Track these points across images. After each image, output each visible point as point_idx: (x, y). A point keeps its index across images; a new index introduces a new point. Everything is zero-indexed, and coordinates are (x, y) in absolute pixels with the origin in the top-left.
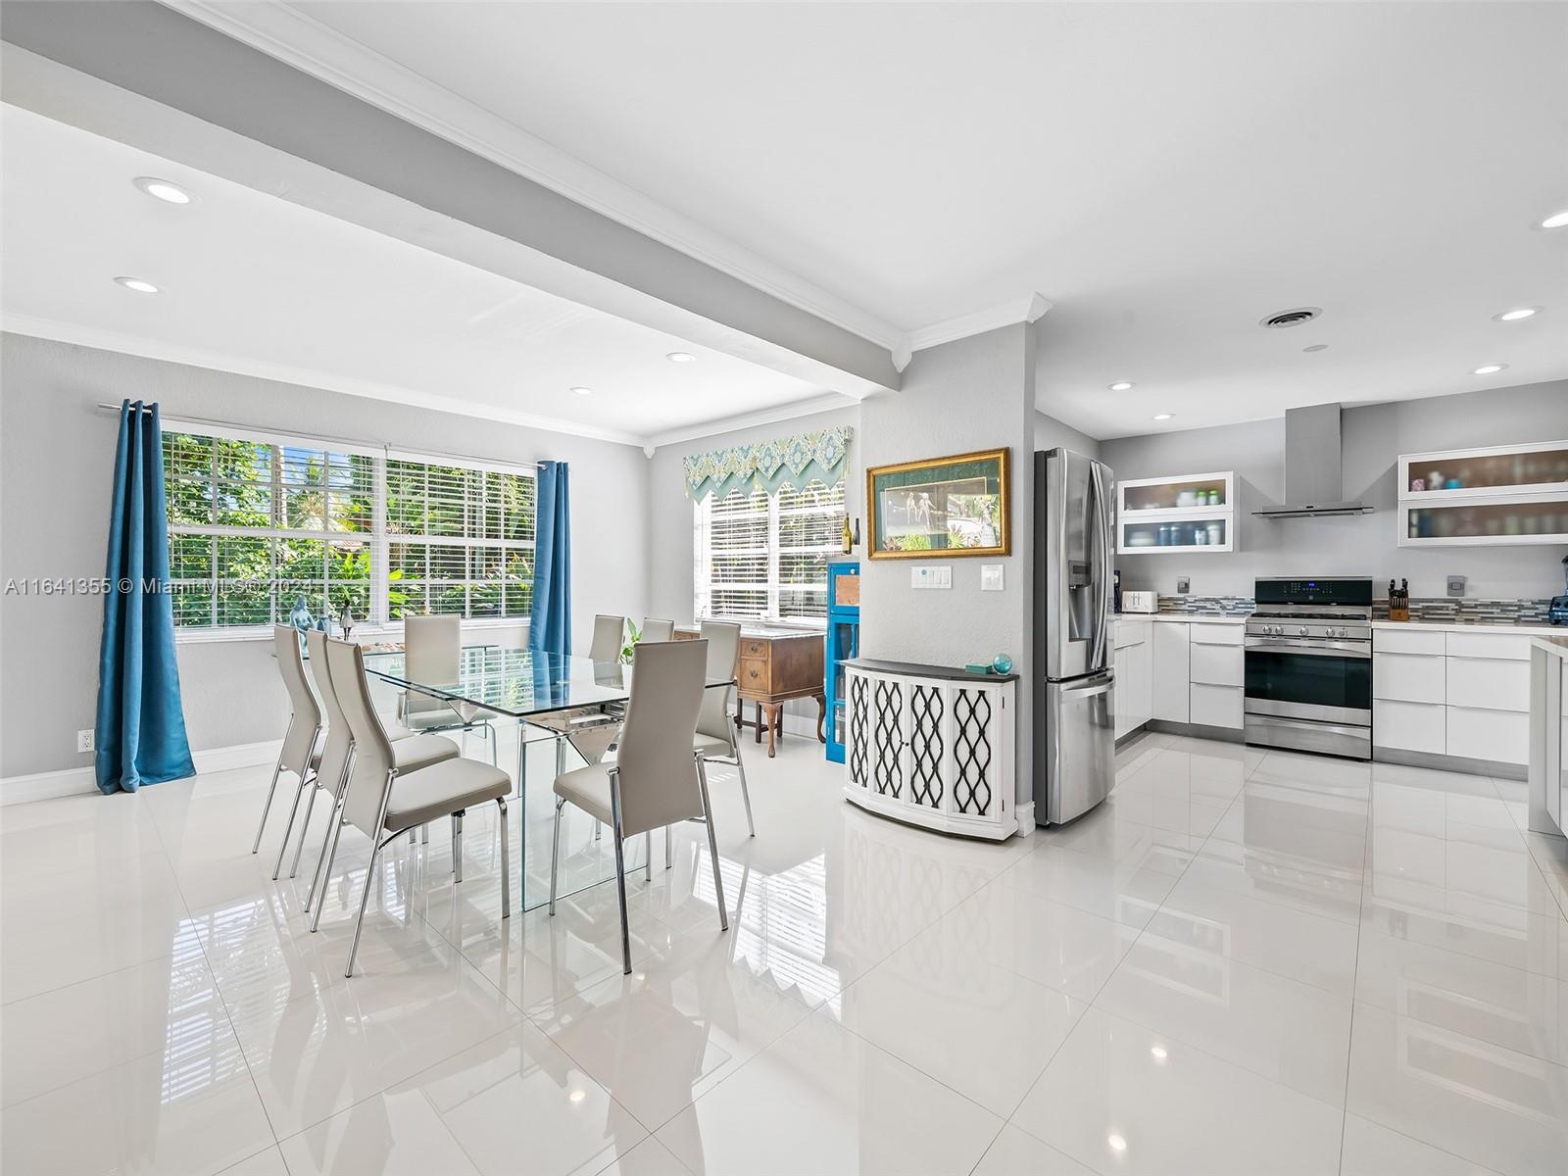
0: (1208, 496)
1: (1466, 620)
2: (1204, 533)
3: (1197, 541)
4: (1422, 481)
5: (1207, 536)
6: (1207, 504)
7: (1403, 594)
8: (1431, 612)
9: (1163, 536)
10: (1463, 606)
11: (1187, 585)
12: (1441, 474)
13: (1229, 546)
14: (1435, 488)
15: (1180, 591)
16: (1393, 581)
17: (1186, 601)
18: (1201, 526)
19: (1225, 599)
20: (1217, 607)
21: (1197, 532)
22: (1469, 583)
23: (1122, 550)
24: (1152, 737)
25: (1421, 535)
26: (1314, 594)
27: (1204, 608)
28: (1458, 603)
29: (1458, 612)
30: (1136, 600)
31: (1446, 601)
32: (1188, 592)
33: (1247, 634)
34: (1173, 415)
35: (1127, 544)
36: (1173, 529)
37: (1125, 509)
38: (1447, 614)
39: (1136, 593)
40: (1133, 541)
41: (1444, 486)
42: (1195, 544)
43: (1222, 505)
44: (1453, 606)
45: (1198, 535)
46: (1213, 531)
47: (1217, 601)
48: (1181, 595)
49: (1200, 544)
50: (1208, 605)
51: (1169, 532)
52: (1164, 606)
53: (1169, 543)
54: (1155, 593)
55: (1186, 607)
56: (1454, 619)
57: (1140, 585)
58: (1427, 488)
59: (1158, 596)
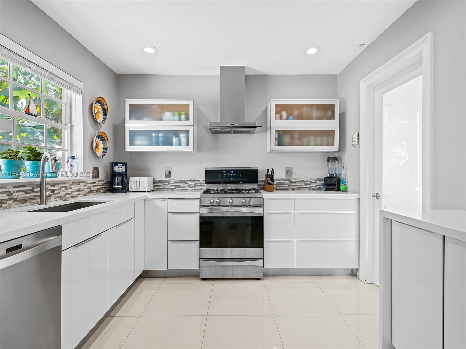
0: (180, 115)
1: (293, 189)
2: (178, 139)
3: (174, 144)
4: (279, 115)
5: (180, 141)
6: (180, 120)
7: (272, 177)
8: (280, 185)
9: (154, 139)
10: (291, 182)
11: (170, 173)
12: (287, 113)
13: (191, 148)
14: (284, 120)
15: (166, 176)
16: (268, 170)
17: (169, 183)
18: (176, 133)
19: (190, 181)
20: (186, 186)
21: (174, 138)
22: (293, 171)
23: (128, 148)
24: (146, 283)
25: (279, 144)
26: (234, 177)
27: (179, 187)
28: (289, 180)
29: (289, 185)
30: (138, 183)
31: (285, 180)
32: (170, 177)
33: (202, 206)
34: (157, 51)
35: (131, 144)
36: (160, 135)
37: (130, 120)
38: (286, 187)
39: (138, 178)
40: (137, 142)
41: (287, 119)
42: (172, 145)
43: (188, 121)
44: (287, 182)
45: (175, 140)
46: (183, 137)
47: (186, 182)
48: (167, 179)
49: (176, 146)
50: (181, 185)
51: (158, 137)
52: (157, 186)
53: (157, 144)
54: (151, 179)
55: (169, 186)
56: (288, 189)
57: (141, 173)
58: (281, 119)
59: (154, 179)
